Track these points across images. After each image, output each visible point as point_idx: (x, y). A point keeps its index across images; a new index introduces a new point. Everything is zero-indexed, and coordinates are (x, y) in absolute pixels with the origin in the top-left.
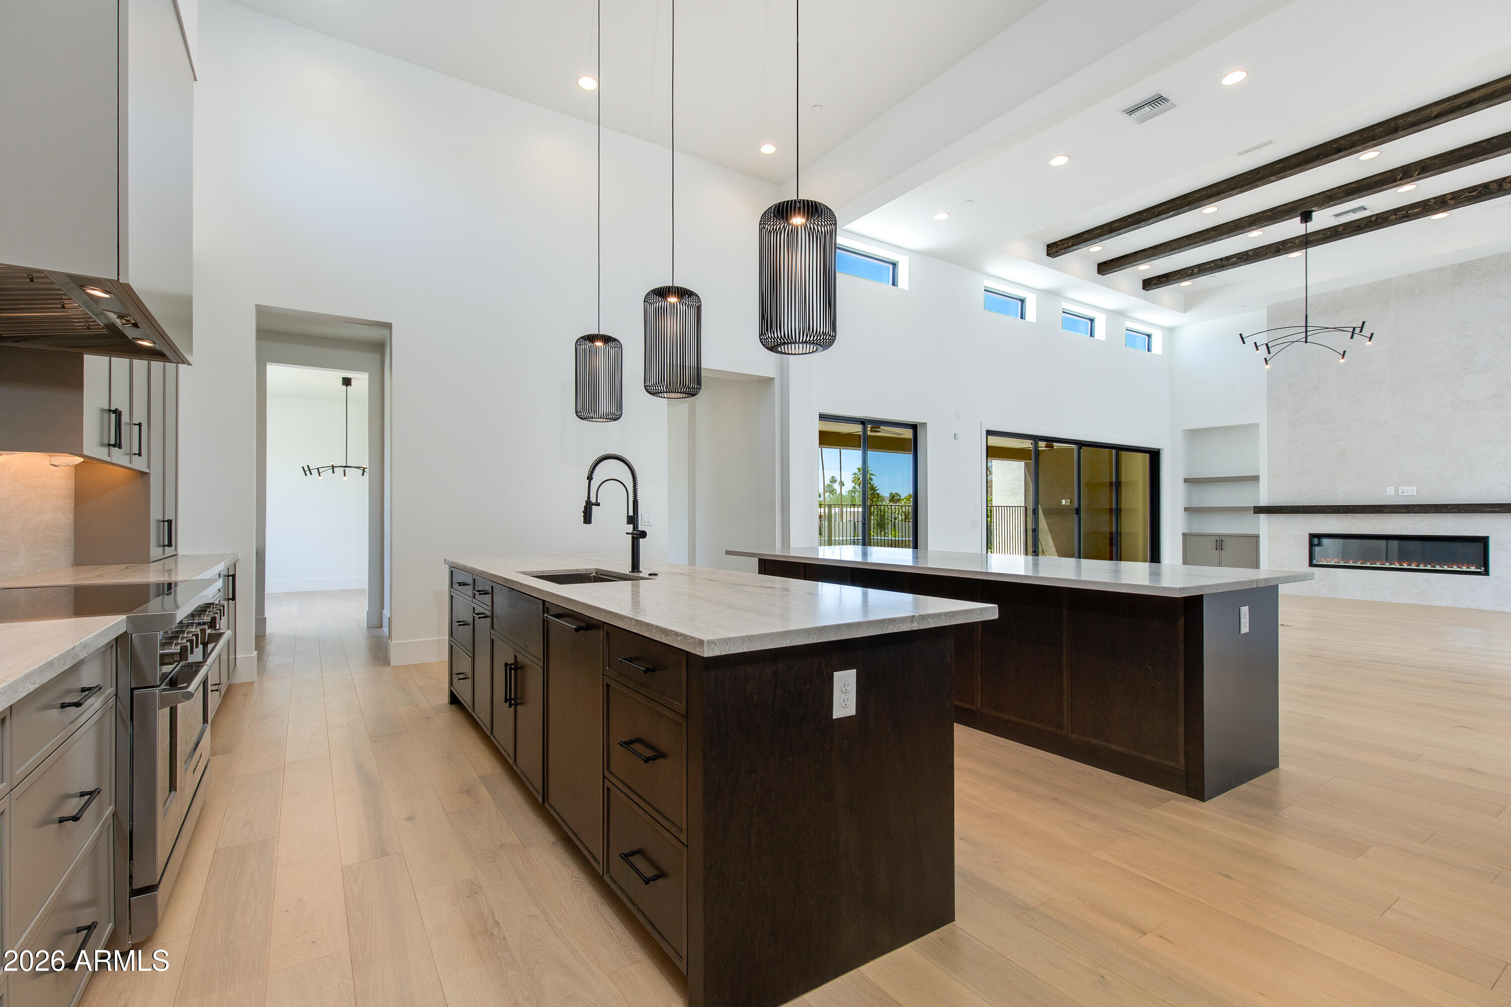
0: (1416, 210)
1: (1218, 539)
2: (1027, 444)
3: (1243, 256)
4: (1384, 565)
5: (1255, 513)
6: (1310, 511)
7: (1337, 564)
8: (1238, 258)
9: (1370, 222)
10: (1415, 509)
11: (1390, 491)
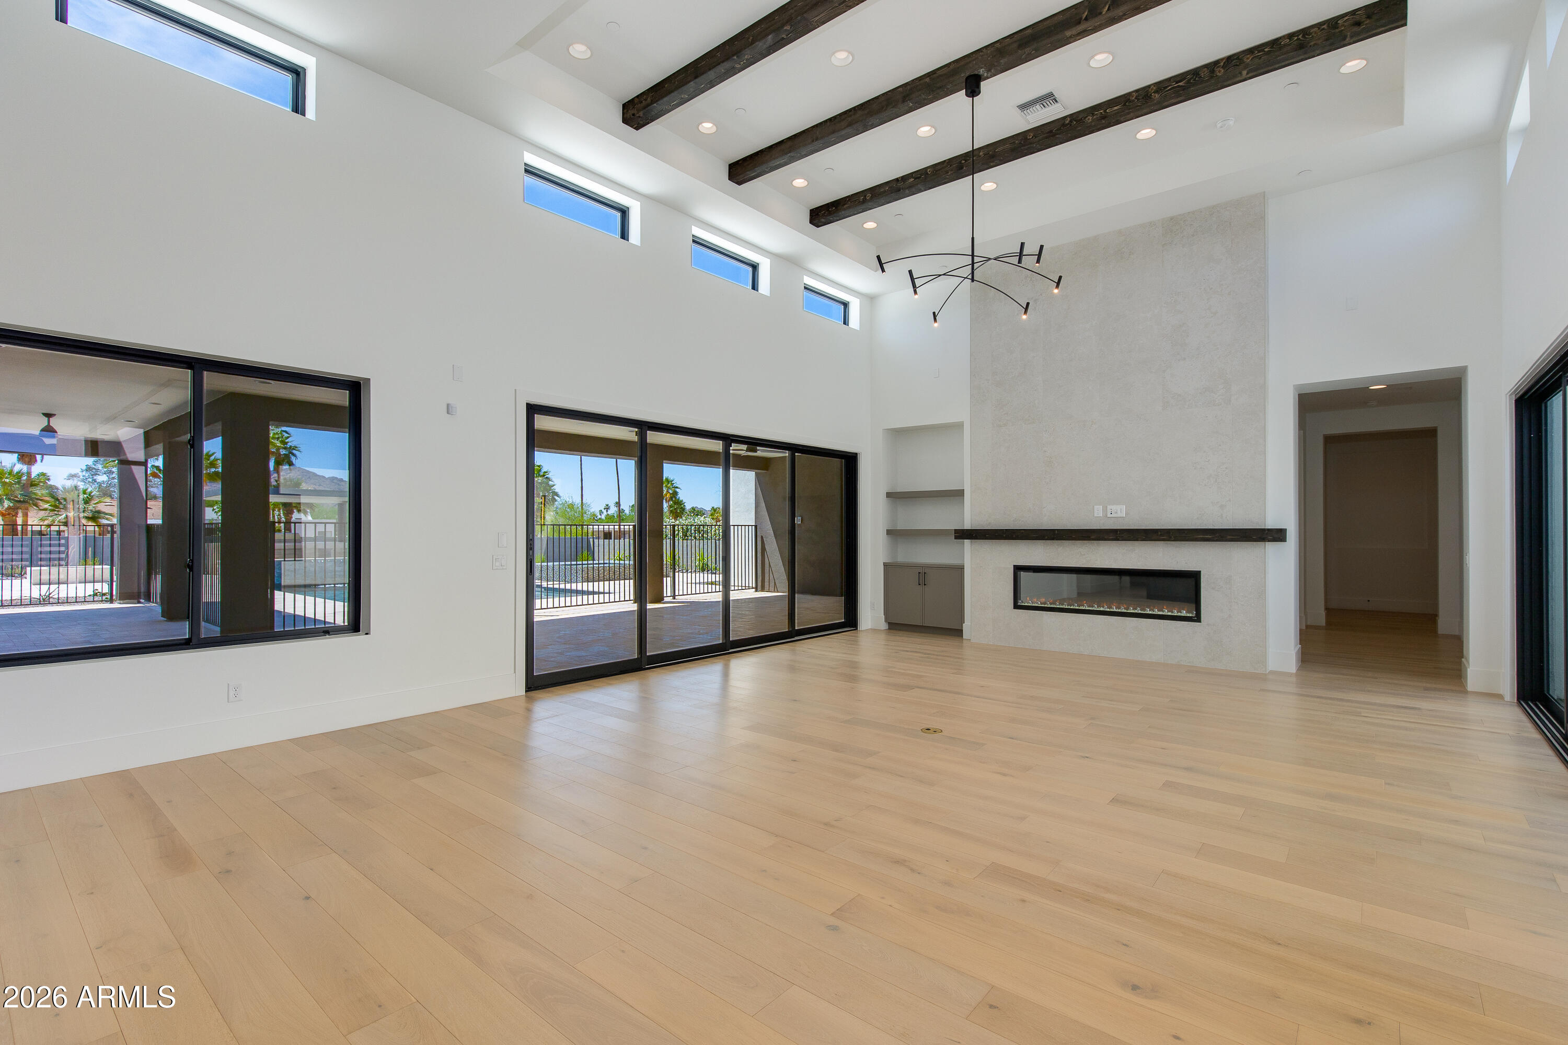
0: (1116, 108)
1: (921, 571)
2: (628, 434)
3: (921, 175)
4: (1092, 607)
5: (956, 538)
6: (1014, 536)
7: (1043, 605)
8: (915, 179)
9: (1064, 125)
10: (1123, 535)
11: (1098, 511)
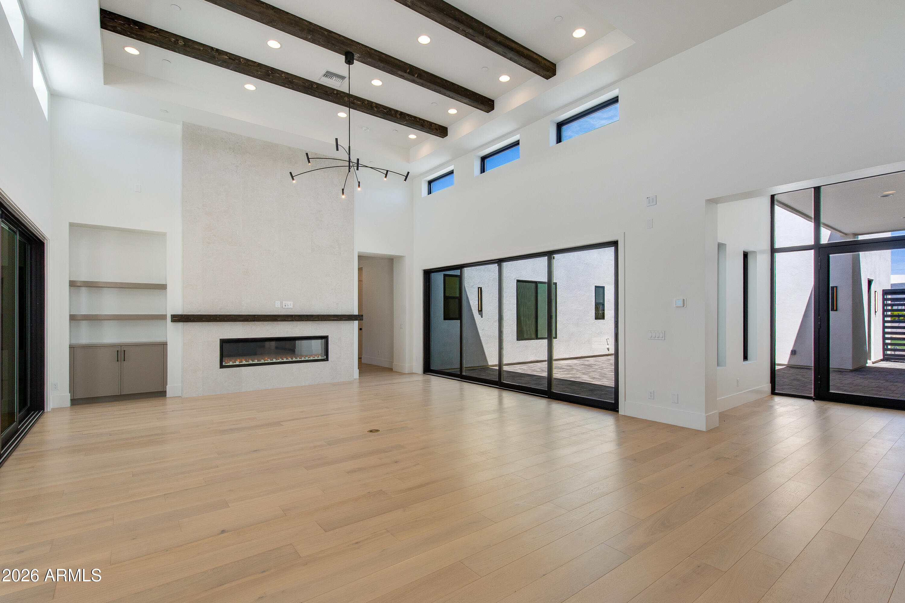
1: (119, 350)
11: (278, 304)
